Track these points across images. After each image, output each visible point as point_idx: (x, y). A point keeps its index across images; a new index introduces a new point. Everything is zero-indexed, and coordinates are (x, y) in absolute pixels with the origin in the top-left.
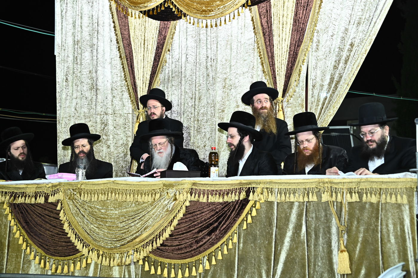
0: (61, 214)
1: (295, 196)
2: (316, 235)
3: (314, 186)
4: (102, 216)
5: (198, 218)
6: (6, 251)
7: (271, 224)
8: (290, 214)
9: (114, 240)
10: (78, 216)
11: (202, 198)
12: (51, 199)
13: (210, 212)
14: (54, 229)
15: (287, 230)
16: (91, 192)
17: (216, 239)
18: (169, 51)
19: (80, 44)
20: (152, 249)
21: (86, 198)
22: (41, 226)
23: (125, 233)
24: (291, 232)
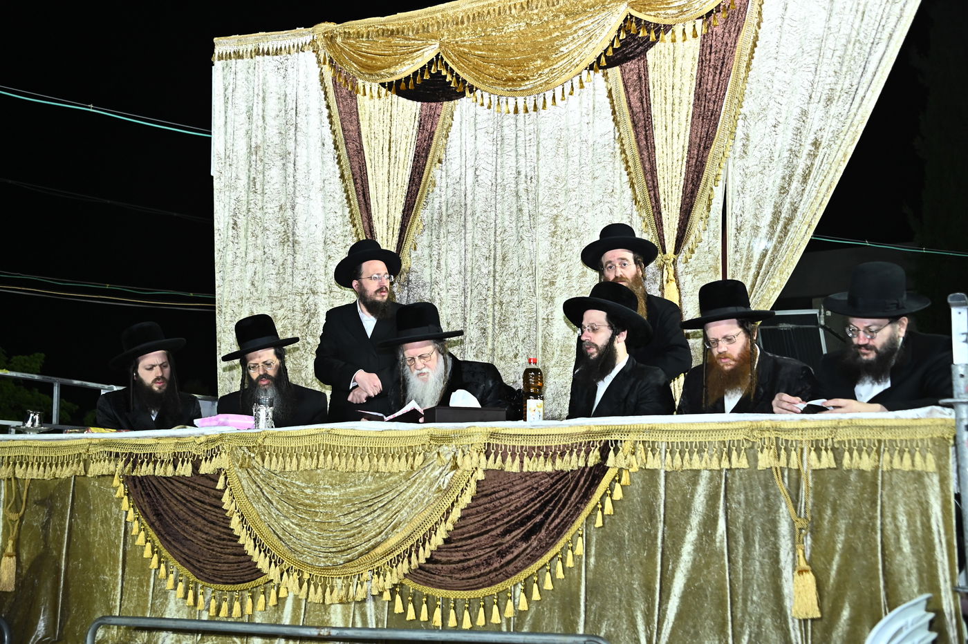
0: (226, 498)
1: (701, 457)
2: (747, 538)
3: (741, 437)
4: (307, 501)
5: (502, 505)
6: (120, 572)
7: (652, 517)
8: (693, 496)
9: (331, 550)
10: (259, 502)
11: (510, 464)
12: (206, 468)
13: (527, 492)
14: (211, 528)
15: (686, 528)
16: (283, 454)
17: (541, 547)
18: (440, 161)
19: (260, 153)
20: (410, 569)
21: (275, 465)
22: (187, 523)
23: (354, 535)
24: (695, 532)
